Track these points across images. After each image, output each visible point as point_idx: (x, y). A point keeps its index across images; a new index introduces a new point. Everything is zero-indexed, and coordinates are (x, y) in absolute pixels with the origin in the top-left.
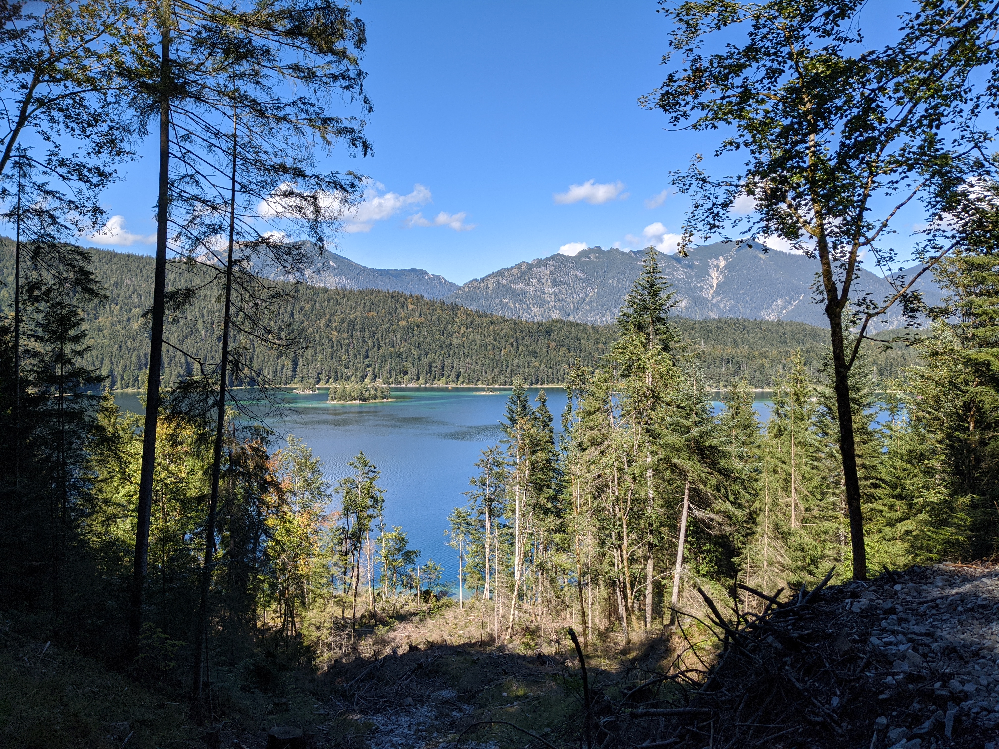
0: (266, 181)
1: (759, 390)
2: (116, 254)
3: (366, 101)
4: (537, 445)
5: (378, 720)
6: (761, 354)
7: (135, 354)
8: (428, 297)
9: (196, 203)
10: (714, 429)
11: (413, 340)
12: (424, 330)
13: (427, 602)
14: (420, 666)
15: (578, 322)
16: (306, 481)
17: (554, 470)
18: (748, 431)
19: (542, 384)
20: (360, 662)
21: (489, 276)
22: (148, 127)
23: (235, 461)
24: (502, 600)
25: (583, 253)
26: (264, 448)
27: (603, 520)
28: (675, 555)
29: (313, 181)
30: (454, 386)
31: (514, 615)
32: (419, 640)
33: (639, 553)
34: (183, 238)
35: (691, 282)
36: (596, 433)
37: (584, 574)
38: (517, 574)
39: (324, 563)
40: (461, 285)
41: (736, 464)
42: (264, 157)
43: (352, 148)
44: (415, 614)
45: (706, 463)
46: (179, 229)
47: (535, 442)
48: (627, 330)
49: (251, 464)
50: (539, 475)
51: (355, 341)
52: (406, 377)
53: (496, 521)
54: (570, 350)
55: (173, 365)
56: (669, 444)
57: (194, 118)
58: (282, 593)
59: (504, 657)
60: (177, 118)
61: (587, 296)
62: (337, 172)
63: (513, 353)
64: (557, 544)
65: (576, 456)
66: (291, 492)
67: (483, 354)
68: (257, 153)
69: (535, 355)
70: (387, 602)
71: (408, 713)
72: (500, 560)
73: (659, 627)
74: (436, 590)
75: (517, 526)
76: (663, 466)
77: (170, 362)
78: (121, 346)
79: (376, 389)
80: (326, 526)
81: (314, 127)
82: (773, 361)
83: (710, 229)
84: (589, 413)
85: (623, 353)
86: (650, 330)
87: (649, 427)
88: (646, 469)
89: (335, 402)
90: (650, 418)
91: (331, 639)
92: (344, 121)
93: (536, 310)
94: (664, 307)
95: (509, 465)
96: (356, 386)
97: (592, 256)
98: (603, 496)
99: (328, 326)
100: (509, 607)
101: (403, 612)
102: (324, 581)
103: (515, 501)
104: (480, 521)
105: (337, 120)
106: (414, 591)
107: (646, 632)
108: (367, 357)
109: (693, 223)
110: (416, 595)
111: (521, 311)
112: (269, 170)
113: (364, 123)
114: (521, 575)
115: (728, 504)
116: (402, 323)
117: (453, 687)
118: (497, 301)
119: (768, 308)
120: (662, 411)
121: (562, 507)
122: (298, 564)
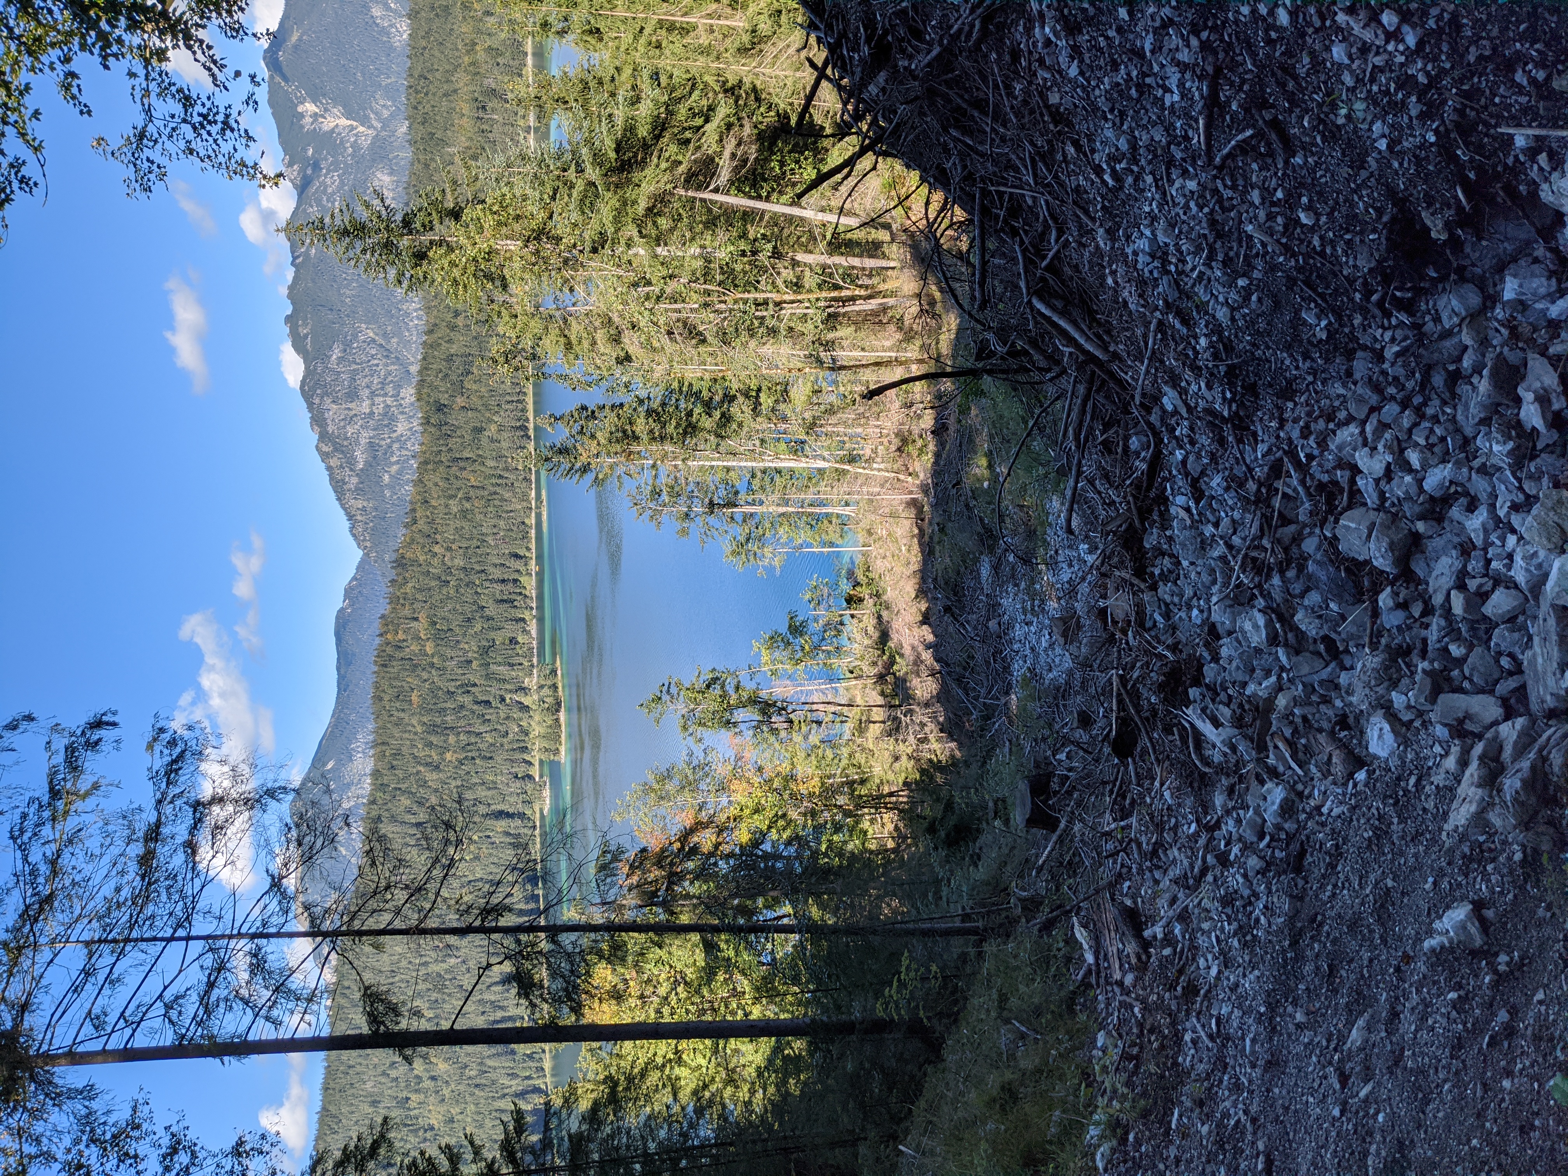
0: (168, 888)
1: (530, 60)
2: (324, 1109)
3: (12, 726)
4: (624, 432)
5: (1018, 669)
6: (468, 52)
7: (490, 1063)
8: (383, 607)
9: (213, 998)
10: (589, 142)
11: (457, 630)
12: (441, 613)
13: (861, 600)
14: (947, 609)
15: (419, 357)
16: (683, 788)
17: (663, 404)
18: (592, 84)
19: (527, 420)
20: (943, 696)
21: (343, 506)
22: (80, 1086)
23: (650, 898)
24: (857, 488)
25: (299, 346)
26: (631, 855)
27: (737, 330)
28: (790, 219)
29: (168, 809)
30: (533, 562)
31: (879, 470)
32: (914, 610)
33: (788, 274)
34: (275, 1013)
35: (345, 163)
36: (600, 335)
37: (820, 362)
38: (821, 464)
39: (803, 755)
40: (360, 553)
41: (645, 110)
42: (125, 893)
43: (103, 747)
44: (879, 617)
45: (644, 160)
46: (261, 1021)
47: (620, 434)
48: (425, 278)
49: (655, 873)
50: (670, 429)
51: (462, 723)
52: (520, 639)
53: (742, 496)
54: (469, 373)
55: (505, 1003)
56: (615, 217)
57: (60, 1010)
58: (847, 814)
59: (936, 485)
60: (62, 1039)
61: (373, 341)
62: (150, 769)
63: (477, 466)
64: (777, 401)
65: (638, 370)
66: (700, 810)
67: (479, 517)
68: (119, 905)
69: (479, 430)
70: (862, 658)
71: (1010, 626)
72: (800, 490)
73: (894, 247)
74: (845, 587)
75: (750, 464)
76: (650, 229)
77: (502, 1008)
78: (477, 1086)
79: (541, 687)
80: (751, 755)
81: (66, 813)
82: (479, 32)
83: (232, 130)
84: (569, 346)
85: (465, 286)
86: (425, 238)
87: (587, 249)
88: (656, 256)
89: (563, 749)
90: (575, 246)
91: (911, 739)
92: (54, 762)
93: (401, 428)
94: (384, 213)
95: (656, 476)
96: (537, 717)
97: (303, 331)
98: (701, 328)
99: (437, 767)
100: (868, 477)
101: (876, 635)
102: (829, 754)
103: (712, 467)
104: (744, 521)
105: (52, 774)
106: (847, 619)
107: (902, 268)
108: (488, 703)
109: (221, 159)
110: (852, 616)
111: (404, 452)
112: (150, 884)
113: (56, 728)
114: (824, 459)
115: (708, 127)
116: (429, 648)
117: (976, 560)
118: (387, 493)
119: (388, 34)
120: (560, 226)
121: (720, 392)
122: (805, 792)
